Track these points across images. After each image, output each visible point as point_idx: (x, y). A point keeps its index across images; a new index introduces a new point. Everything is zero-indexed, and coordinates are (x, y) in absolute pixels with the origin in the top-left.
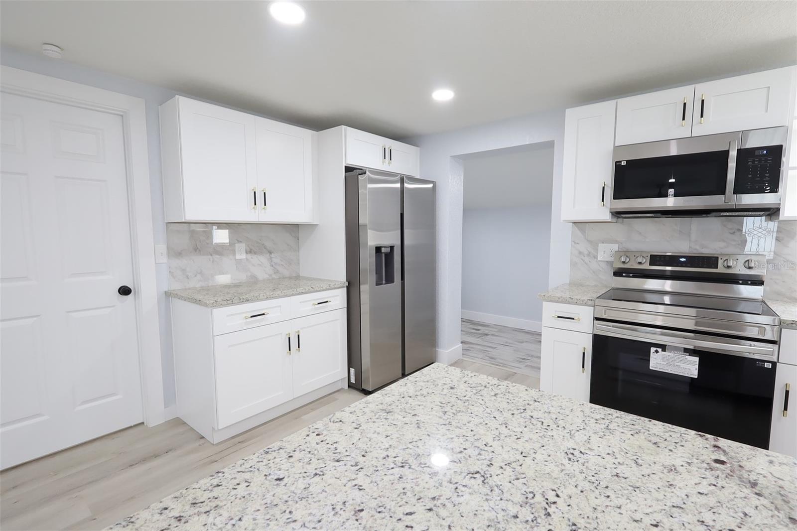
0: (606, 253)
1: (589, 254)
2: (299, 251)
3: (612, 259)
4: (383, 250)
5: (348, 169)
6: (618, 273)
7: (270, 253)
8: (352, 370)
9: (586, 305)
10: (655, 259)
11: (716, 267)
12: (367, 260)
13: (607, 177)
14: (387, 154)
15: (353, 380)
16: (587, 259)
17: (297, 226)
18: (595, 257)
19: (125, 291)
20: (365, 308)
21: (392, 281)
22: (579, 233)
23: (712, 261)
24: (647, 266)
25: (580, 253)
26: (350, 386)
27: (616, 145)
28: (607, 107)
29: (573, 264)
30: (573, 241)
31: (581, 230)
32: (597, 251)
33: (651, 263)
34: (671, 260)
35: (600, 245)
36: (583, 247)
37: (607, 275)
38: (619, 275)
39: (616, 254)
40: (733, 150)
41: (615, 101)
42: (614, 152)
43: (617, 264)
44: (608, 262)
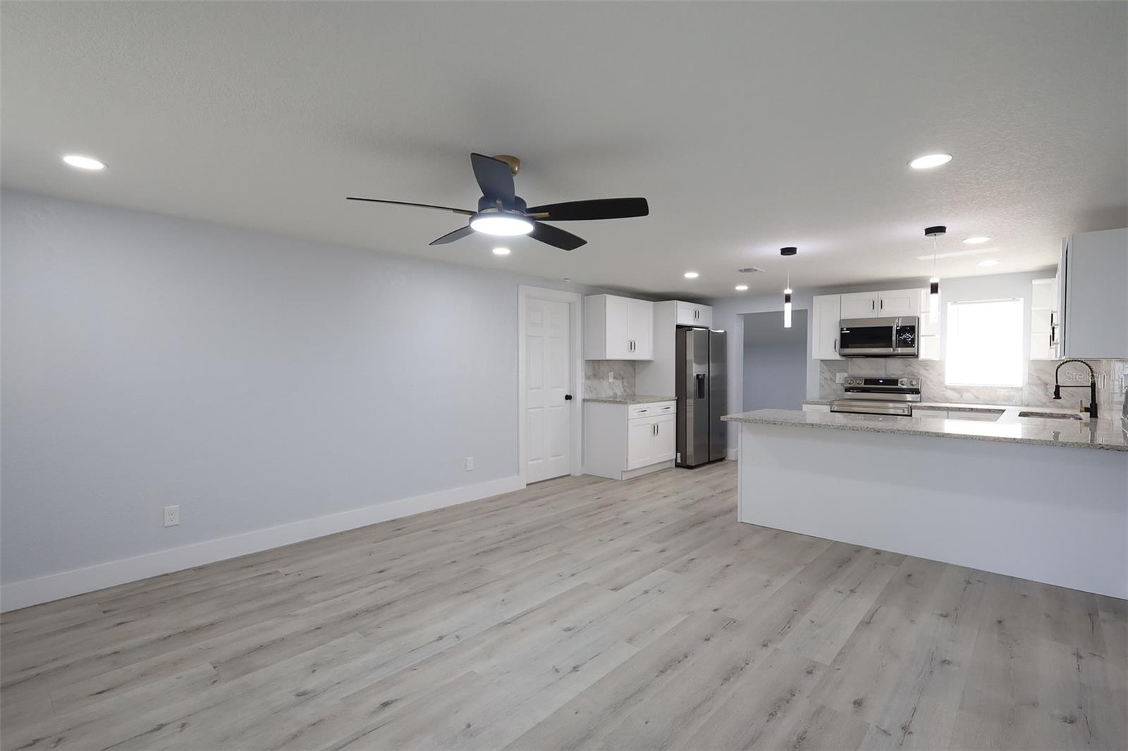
0: (840, 378)
1: (831, 379)
2: (635, 378)
3: (843, 382)
4: (700, 377)
5: (678, 327)
6: (847, 390)
7: (623, 379)
8: (679, 454)
9: (826, 405)
10: (867, 381)
11: (897, 385)
12: (691, 386)
13: (836, 336)
14: (697, 314)
15: (679, 461)
16: (829, 382)
17: (635, 361)
18: (835, 381)
19: (568, 397)
20: (690, 414)
21: (703, 397)
22: (825, 367)
23: (895, 382)
24: (863, 385)
25: (825, 378)
26: (677, 465)
27: (842, 318)
28: (835, 298)
29: (822, 386)
30: (821, 371)
31: (827, 366)
32: (835, 377)
33: (865, 384)
34: (875, 381)
35: (837, 374)
36: (827, 375)
37: (842, 391)
38: (849, 391)
39: (846, 379)
40: (895, 326)
41: (840, 295)
42: (840, 322)
43: (846, 384)
44: (841, 384)
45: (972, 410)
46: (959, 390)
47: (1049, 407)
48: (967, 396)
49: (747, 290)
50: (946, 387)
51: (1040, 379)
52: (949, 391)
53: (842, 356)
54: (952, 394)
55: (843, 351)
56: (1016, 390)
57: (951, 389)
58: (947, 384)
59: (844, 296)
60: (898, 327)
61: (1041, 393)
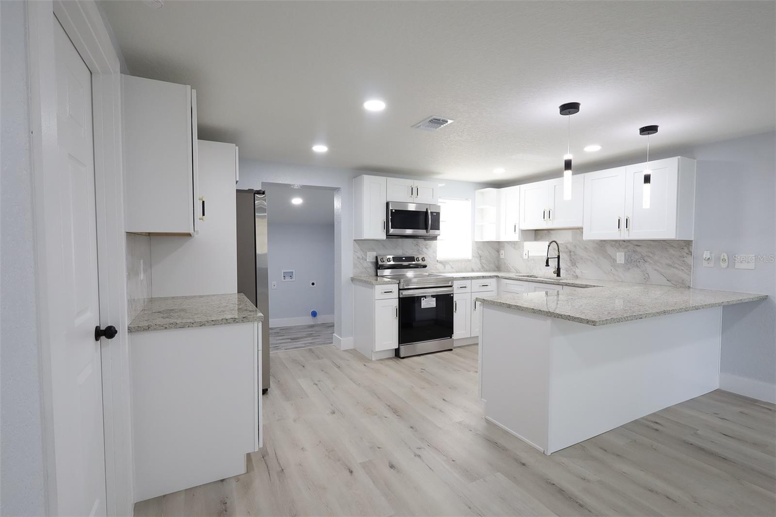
1: (362, 258)
2: (151, 269)
7: (146, 270)
10: (394, 259)
11: (414, 261)
16: (361, 261)
18: (366, 260)
22: (357, 247)
23: (412, 259)
24: (392, 263)
25: (358, 258)
27: (388, 201)
29: (355, 264)
30: (355, 251)
31: (358, 245)
32: (366, 255)
34: (400, 259)
35: (368, 252)
36: (360, 254)
37: (372, 270)
38: (379, 269)
39: (377, 257)
40: (429, 211)
41: (386, 178)
42: (387, 203)
43: (380, 263)
44: (372, 262)
46: (444, 263)
47: (482, 271)
50: (437, 261)
51: (478, 253)
52: (438, 264)
53: (388, 236)
54: (439, 266)
55: (392, 231)
56: (469, 261)
57: (440, 262)
58: (438, 259)
59: (389, 179)
60: (431, 212)
61: (479, 263)
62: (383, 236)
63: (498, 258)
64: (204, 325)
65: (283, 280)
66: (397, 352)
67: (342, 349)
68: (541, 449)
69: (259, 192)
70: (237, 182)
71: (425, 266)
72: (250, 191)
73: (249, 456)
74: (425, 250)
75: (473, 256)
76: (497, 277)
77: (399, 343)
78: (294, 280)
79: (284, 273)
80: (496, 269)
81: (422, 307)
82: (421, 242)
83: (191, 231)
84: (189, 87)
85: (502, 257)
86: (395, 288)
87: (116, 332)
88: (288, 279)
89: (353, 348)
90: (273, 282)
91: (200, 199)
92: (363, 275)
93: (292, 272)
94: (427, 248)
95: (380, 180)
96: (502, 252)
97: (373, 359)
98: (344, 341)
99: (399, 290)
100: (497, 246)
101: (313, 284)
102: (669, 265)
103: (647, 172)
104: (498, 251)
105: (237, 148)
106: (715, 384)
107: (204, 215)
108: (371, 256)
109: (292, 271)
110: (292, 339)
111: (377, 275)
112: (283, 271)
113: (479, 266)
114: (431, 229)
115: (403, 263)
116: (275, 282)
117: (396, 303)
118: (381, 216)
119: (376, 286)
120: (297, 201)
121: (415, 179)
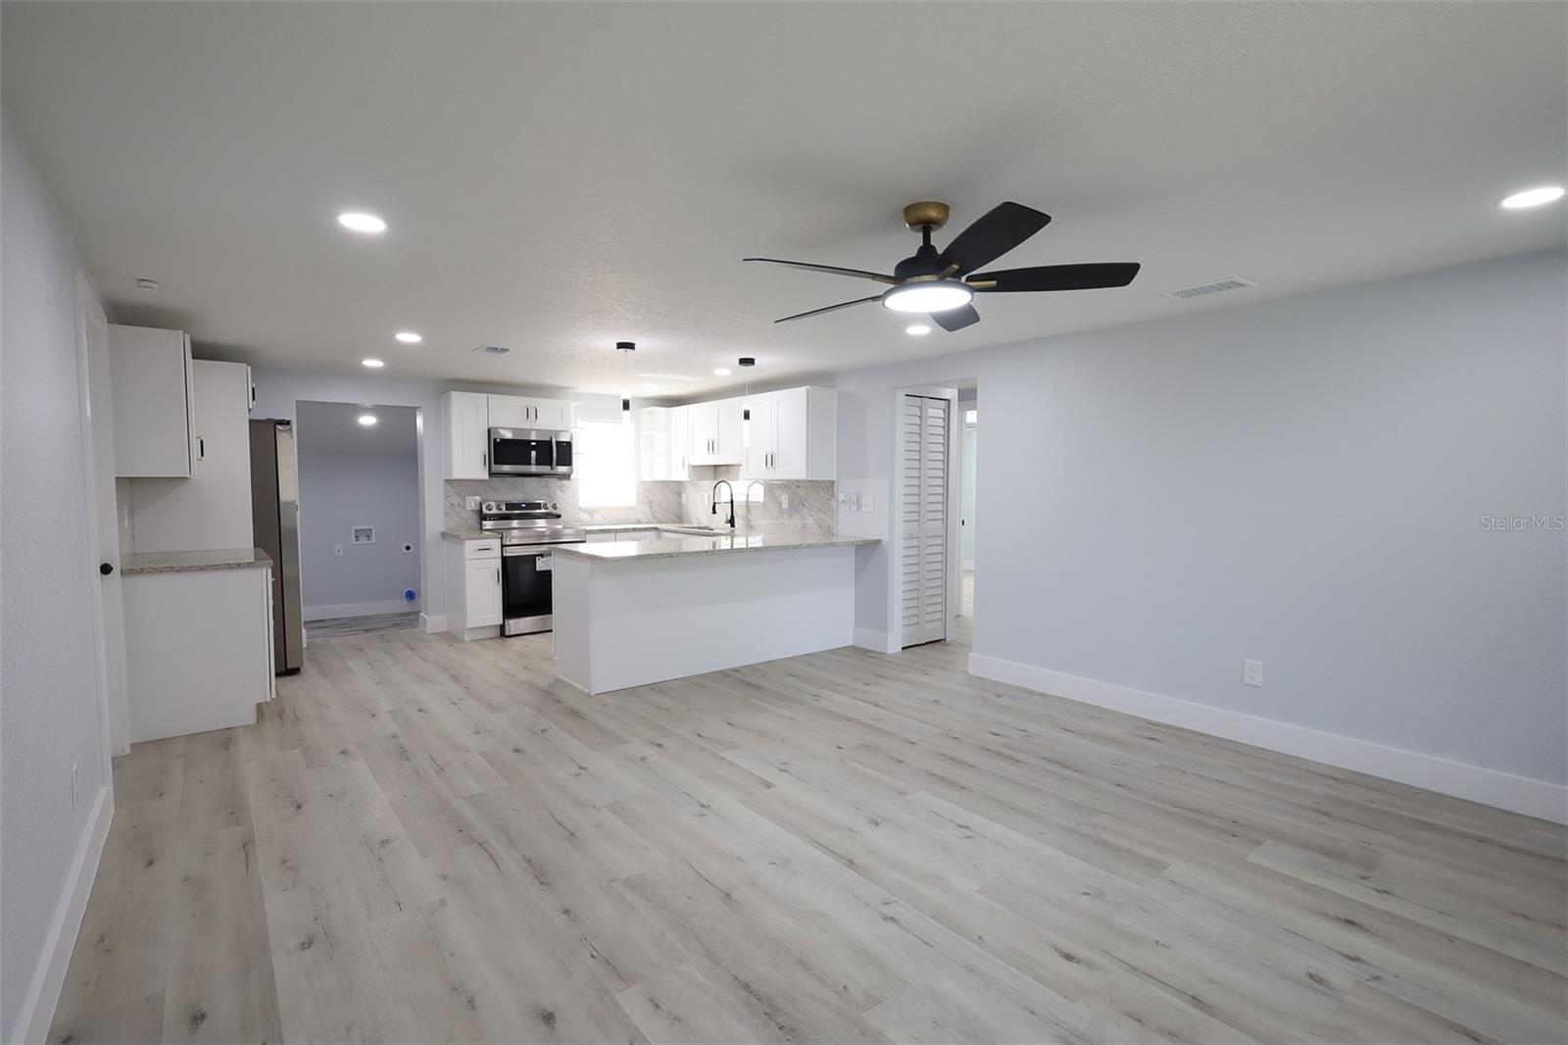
1: (459, 505)
3: (476, 508)
6: (483, 518)
10: (509, 506)
11: (539, 509)
12: (290, 525)
13: (485, 448)
16: (457, 510)
18: (464, 507)
22: (449, 488)
23: (536, 506)
24: (502, 511)
25: (452, 505)
27: (491, 426)
29: (447, 514)
30: (446, 495)
31: (452, 486)
32: (465, 501)
33: (507, 509)
34: (517, 506)
35: (468, 498)
36: (455, 500)
37: (474, 520)
38: (485, 520)
39: (481, 504)
40: (554, 441)
41: (486, 395)
42: (489, 430)
43: (485, 511)
44: (473, 511)
45: (634, 529)
46: (590, 512)
48: (598, 517)
49: (382, 368)
50: (580, 509)
51: (647, 497)
52: (582, 513)
53: (491, 474)
54: (585, 517)
55: (496, 468)
56: (633, 508)
57: (584, 511)
58: (581, 505)
59: (492, 397)
60: (557, 442)
61: (649, 512)
62: (485, 476)
63: (680, 505)
64: (204, 569)
65: (354, 542)
66: (502, 627)
67: (428, 632)
68: (587, 691)
69: (281, 422)
70: (250, 410)
71: (559, 516)
72: (269, 421)
73: (259, 706)
74: (559, 493)
75: (637, 502)
76: (656, 529)
77: (504, 618)
78: (373, 541)
79: (356, 531)
80: (677, 520)
81: (538, 569)
82: (553, 482)
83: (188, 476)
84: (181, 332)
85: (684, 502)
86: (496, 544)
87: (112, 569)
88: (363, 541)
89: (446, 630)
90: (337, 547)
91: (197, 438)
92: (460, 529)
93: (371, 530)
94: (562, 491)
95: (481, 398)
96: (684, 496)
97: (467, 639)
98: (433, 621)
99: (503, 546)
100: (677, 488)
101: (408, 548)
102: (820, 509)
103: (746, 407)
104: (680, 495)
105: (249, 368)
106: (848, 639)
107: (202, 455)
108: (472, 502)
109: (369, 527)
110: (364, 630)
111: (481, 529)
112: (354, 528)
113: (650, 516)
114: (557, 465)
115: (524, 511)
116: (341, 546)
117: (498, 564)
118: (481, 447)
119: (467, 542)
120: (367, 421)
121: (532, 396)
